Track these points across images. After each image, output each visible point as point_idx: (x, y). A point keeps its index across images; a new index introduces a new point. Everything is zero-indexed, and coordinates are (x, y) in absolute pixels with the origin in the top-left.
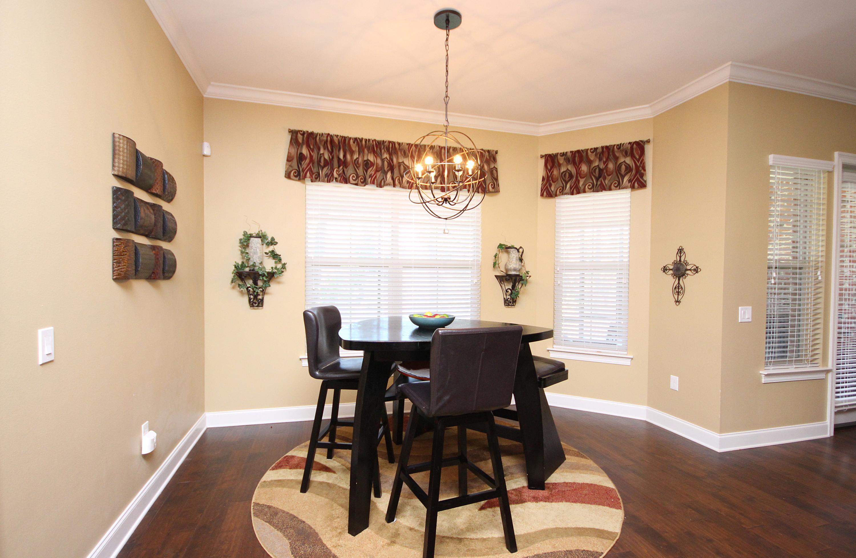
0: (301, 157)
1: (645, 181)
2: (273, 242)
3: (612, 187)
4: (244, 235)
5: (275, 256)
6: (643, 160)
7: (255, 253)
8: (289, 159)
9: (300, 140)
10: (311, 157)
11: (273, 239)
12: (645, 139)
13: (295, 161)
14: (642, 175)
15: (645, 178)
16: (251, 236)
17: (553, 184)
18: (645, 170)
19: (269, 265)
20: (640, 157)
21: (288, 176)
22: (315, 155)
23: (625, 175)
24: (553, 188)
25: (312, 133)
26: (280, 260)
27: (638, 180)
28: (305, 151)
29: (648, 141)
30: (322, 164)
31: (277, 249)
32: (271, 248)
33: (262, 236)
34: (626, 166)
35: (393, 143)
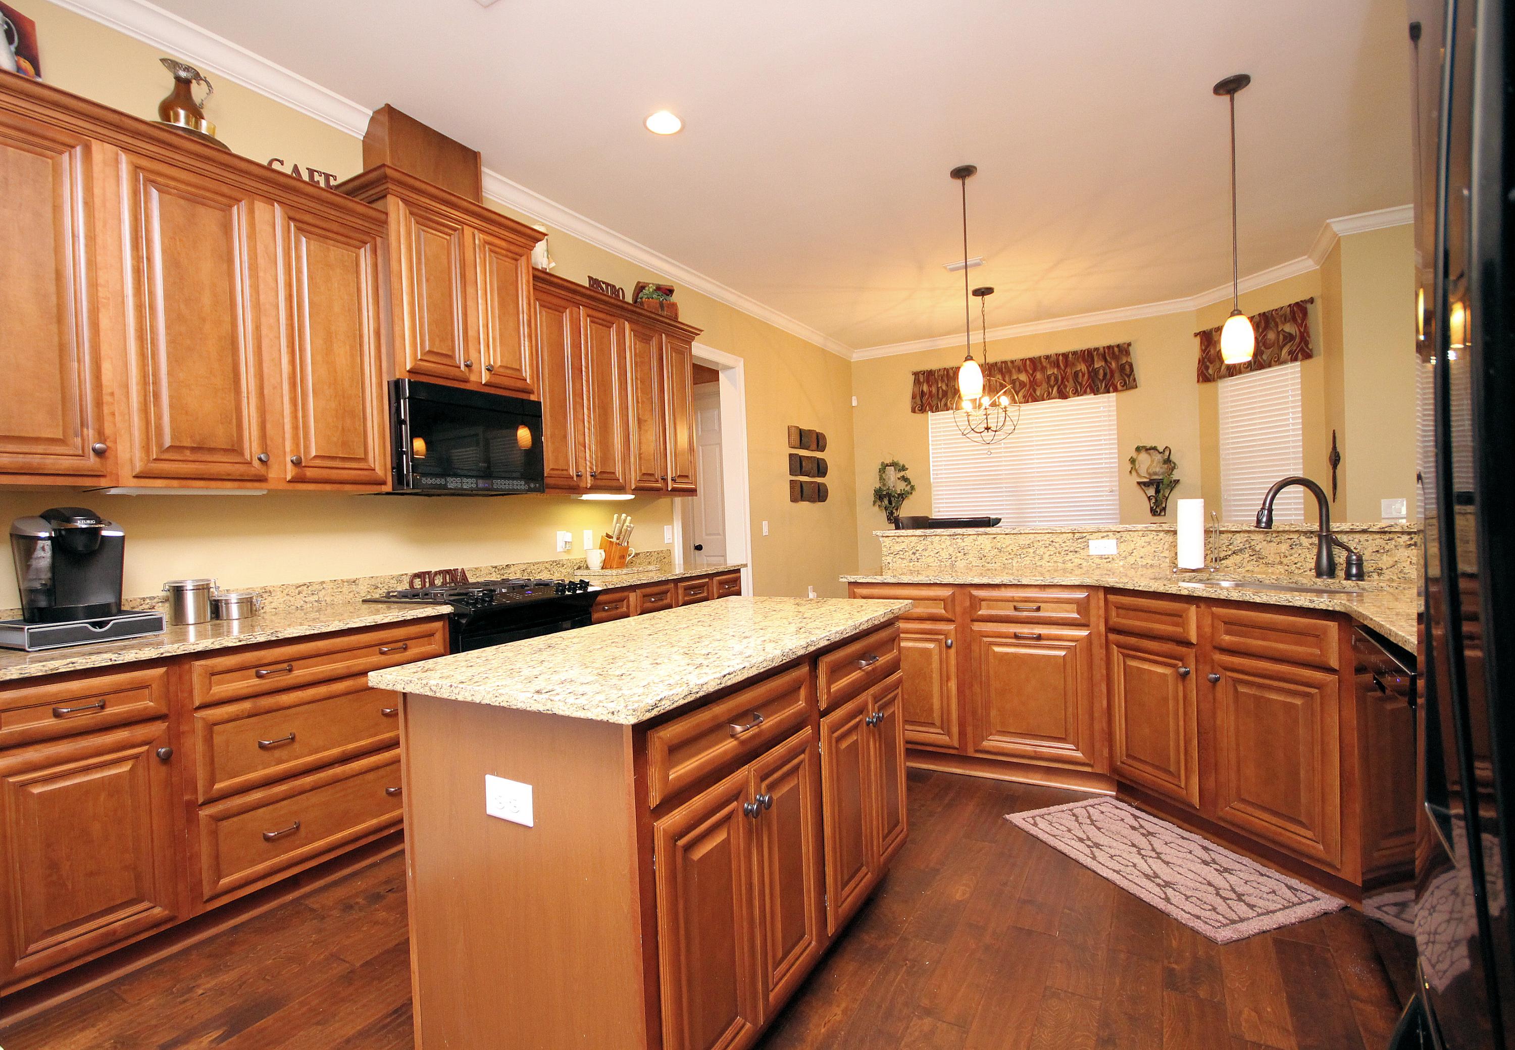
0: (923, 394)
1: (1311, 350)
2: (904, 468)
3: (1273, 362)
4: (882, 465)
5: (905, 479)
6: (1306, 325)
7: (889, 479)
8: (914, 397)
9: (922, 380)
10: (930, 392)
11: (904, 466)
12: (1307, 297)
13: (918, 398)
14: (1307, 343)
15: (1310, 346)
16: (887, 465)
17: (1211, 366)
18: (1309, 337)
19: (901, 486)
20: (1302, 322)
21: (914, 411)
22: (934, 390)
23: (1284, 345)
24: (1210, 371)
25: (931, 371)
26: (910, 483)
27: (1302, 350)
28: (925, 388)
29: (1311, 301)
30: (940, 396)
31: (907, 474)
32: (902, 474)
33: (894, 464)
34: (1283, 335)
35: (1005, 362)
